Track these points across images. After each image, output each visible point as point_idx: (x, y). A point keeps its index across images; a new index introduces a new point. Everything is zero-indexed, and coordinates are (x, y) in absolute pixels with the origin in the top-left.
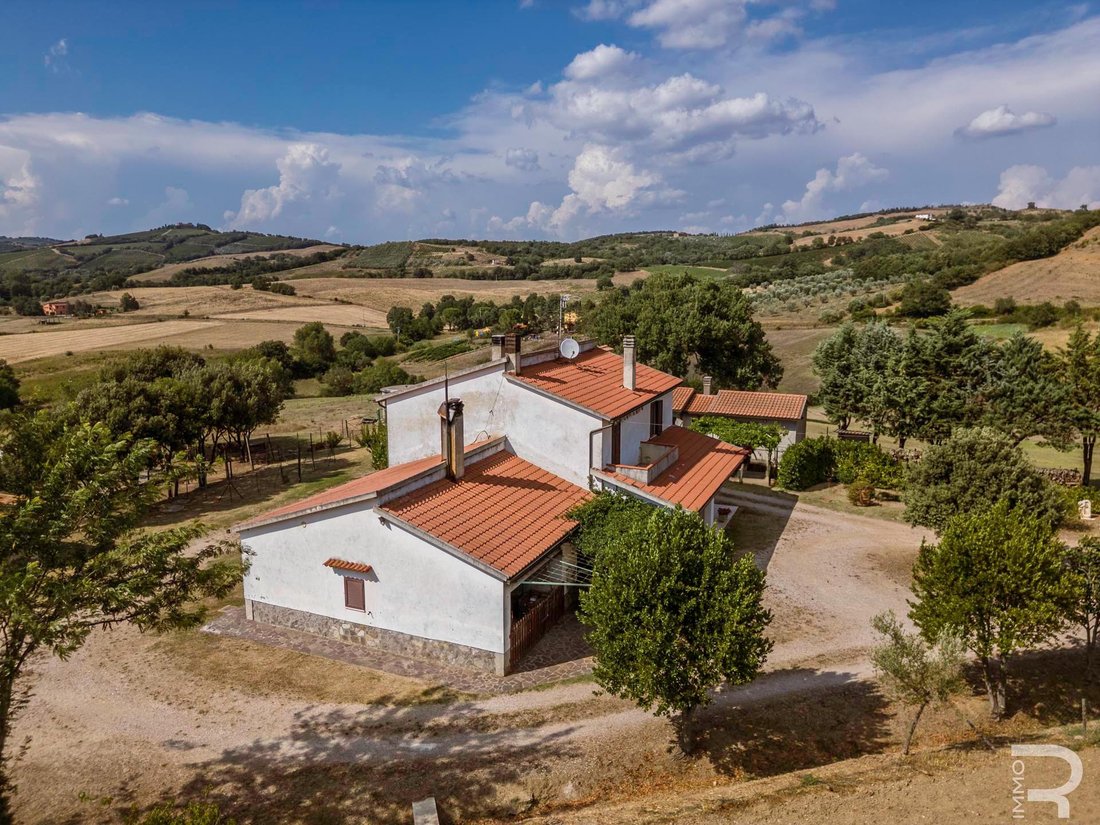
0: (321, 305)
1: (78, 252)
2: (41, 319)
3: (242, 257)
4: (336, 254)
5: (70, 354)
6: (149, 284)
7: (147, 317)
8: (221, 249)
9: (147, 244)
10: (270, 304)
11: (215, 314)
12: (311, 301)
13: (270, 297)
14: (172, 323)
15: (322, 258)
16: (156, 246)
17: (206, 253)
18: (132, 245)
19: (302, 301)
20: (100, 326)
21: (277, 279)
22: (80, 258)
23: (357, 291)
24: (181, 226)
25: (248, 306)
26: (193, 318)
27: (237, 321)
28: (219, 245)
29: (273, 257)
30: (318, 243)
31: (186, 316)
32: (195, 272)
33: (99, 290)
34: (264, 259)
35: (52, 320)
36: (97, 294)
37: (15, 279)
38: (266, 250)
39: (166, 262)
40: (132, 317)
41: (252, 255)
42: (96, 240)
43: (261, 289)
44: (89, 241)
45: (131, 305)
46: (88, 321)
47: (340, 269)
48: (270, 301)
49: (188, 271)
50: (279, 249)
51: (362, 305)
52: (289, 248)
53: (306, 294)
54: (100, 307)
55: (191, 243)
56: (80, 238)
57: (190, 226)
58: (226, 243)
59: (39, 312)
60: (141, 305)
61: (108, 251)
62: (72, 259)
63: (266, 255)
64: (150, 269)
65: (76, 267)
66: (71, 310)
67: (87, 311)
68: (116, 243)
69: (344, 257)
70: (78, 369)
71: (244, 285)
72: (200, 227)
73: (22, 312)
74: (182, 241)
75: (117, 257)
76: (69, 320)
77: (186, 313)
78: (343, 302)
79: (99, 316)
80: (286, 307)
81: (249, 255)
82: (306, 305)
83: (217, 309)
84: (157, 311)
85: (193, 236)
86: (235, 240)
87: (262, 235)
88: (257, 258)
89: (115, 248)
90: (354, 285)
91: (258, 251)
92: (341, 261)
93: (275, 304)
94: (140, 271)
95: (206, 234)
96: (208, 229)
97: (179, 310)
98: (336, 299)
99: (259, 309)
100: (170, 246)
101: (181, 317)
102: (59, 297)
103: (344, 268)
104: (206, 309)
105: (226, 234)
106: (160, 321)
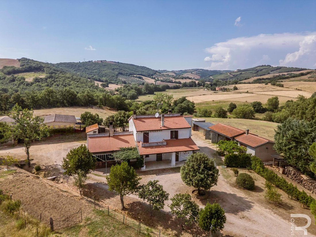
0: (290, 90)
1: (233, 74)
2: (214, 91)
3: (278, 74)
4: (308, 73)
5: (213, 101)
6: (245, 83)
7: (238, 92)
8: (272, 72)
9: (251, 71)
10: (273, 90)
11: (256, 92)
12: (288, 89)
13: (274, 88)
14: (243, 94)
15: (302, 74)
16: (254, 72)
17: (267, 73)
18: (247, 72)
19: (285, 89)
20: (226, 94)
21: (282, 82)
22: (234, 76)
23: (307, 86)
24: (262, 66)
25: (266, 90)
26: (249, 93)
27: (260, 94)
28: (272, 71)
29: (288, 74)
30: (306, 69)
31: (247, 92)
32: (260, 79)
33: (231, 84)
34: (285, 75)
35: (216, 92)
36: (230, 85)
37: (216, 81)
38: (287, 72)
39: (255, 76)
40: (235, 92)
41: (281, 74)
42: (239, 71)
43: (273, 85)
44: (237, 71)
45: (236, 89)
46: (224, 93)
47: (307, 78)
48: (274, 89)
49: (258, 79)
50: (291, 72)
51: (305, 91)
52: (294, 71)
53: (287, 87)
54: (228, 89)
55: (263, 71)
56: (236, 70)
57: (265, 66)
58: (274, 70)
59: (215, 90)
60: (238, 89)
61: (241, 74)
62: (232, 76)
63: (286, 73)
64: (249, 78)
65: (232, 78)
66: (221, 90)
67: (225, 90)
68: (244, 71)
69: (311, 74)
70: (212, 105)
71: (269, 84)
72: (268, 66)
73: (212, 90)
74: (262, 70)
75: (243, 75)
76: (220, 92)
77: (248, 91)
78: (299, 90)
79: (227, 91)
80: (278, 91)
81: (280, 74)
82: (285, 90)
83: (257, 90)
84: (241, 91)
85: (265, 69)
86: (277, 69)
87: (286, 67)
88: (283, 75)
89: (243, 73)
90: (306, 84)
91: (283, 72)
92: (309, 75)
93: (275, 90)
94: (246, 79)
95: (269, 68)
96: (270, 66)
97: (246, 91)
98: (297, 89)
99: (269, 91)
100: (258, 72)
101: (246, 93)
102: (221, 86)
103: (308, 78)
104: (254, 90)
105: (275, 68)
106: (240, 93)
